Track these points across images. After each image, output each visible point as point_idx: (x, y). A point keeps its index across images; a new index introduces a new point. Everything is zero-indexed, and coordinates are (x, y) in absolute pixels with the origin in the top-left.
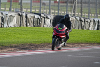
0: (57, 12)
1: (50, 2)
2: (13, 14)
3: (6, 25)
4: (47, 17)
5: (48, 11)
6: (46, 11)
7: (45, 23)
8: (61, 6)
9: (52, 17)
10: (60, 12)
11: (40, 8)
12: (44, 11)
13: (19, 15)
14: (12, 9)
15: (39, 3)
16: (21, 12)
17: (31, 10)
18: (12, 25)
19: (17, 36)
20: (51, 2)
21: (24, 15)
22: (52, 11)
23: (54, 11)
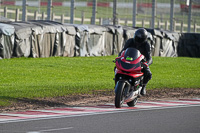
0: (185, 25)
1: (172, 7)
2: (98, 30)
3: (83, 52)
4: (166, 37)
5: (168, 24)
6: (163, 24)
7: (161, 47)
8: (195, 14)
9: (175, 36)
10: (192, 26)
11: (153, 18)
12: (161, 24)
13: (111, 32)
14: (97, 20)
15: (151, 9)
16: (114, 25)
17: (134, 23)
18: (95, 51)
19: (106, 74)
20: (175, 5)
21: (120, 31)
22: (176, 24)
23: (179, 25)
